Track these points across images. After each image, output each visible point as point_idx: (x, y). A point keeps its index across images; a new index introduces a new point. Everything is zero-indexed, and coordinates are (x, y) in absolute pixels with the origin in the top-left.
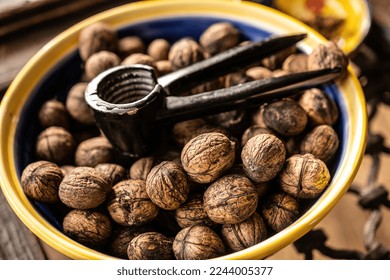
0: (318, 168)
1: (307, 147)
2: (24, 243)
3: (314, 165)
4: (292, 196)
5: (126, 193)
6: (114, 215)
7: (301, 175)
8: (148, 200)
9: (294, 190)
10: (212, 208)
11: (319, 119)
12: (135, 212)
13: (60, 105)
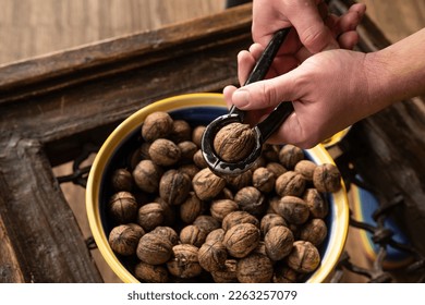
0: (314, 256)
1: (306, 234)
2: (89, 272)
3: (312, 253)
4: (293, 270)
5: (183, 257)
6: (171, 269)
7: (303, 259)
8: (198, 262)
9: (296, 268)
10: (242, 275)
11: (316, 215)
12: (188, 270)
13: (128, 174)
